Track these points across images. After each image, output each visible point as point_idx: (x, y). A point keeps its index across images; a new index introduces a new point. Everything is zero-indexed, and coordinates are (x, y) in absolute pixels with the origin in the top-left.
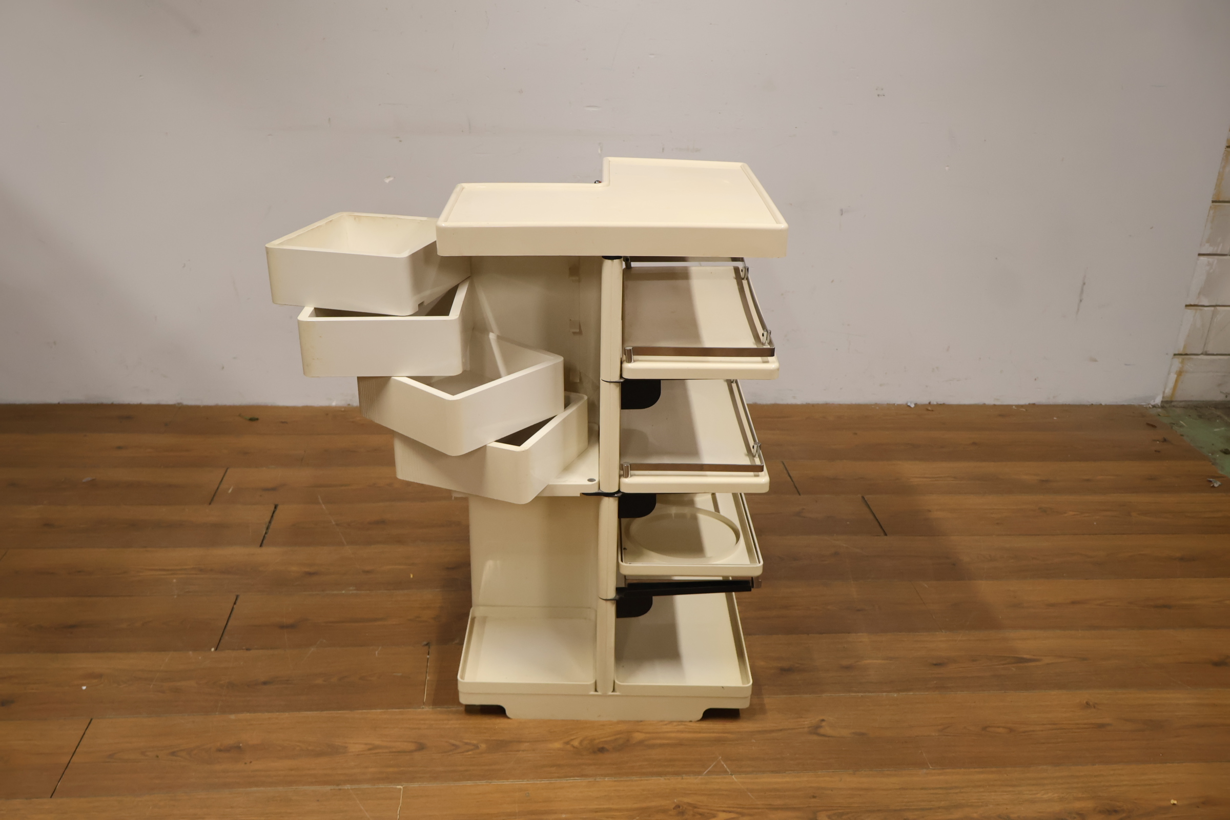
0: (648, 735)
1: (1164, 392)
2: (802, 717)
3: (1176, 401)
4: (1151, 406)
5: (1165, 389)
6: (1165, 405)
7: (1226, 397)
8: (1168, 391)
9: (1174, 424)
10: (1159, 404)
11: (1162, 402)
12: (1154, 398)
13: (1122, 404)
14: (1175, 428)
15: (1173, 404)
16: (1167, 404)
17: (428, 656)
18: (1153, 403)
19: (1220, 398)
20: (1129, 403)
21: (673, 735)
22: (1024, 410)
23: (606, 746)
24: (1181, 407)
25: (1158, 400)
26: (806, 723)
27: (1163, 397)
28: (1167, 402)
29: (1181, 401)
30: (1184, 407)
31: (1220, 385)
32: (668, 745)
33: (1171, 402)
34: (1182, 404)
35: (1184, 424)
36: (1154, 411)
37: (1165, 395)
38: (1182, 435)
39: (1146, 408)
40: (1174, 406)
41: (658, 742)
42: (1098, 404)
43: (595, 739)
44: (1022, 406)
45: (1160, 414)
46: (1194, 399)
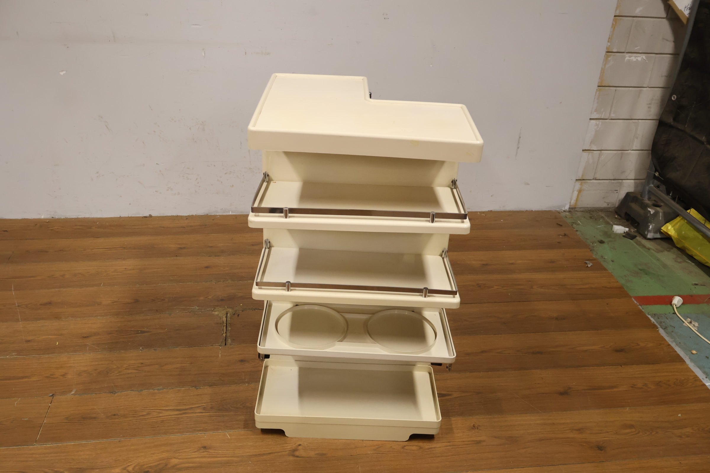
0: (181, 461)
1: (570, 202)
2: (286, 443)
3: (578, 208)
4: (563, 211)
5: (571, 200)
6: (571, 210)
7: (608, 205)
8: (573, 202)
9: (574, 223)
10: (568, 210)
11: (569, 208)
12: (564, 207)
13: (545, 210)
14: (574, 226)
15: (576, 209)
16: (572, 210)
17: (50, 405)
18: (563, 209)
19: (605, 205)
20: (549, 210)
21: (198, 460)
22: (484, 215)
23: (150, 470)
24: (581, 211)
25: (567, 208)
26: (288, 447)
27: (570, 205)
28: (572, 208)
29: (581, 208)
30: (582, 211)
31: (604, 198)
32: (192, 467)
33: (575, 208)
34: (581, 209)
35: (580, 223)
36: (564, 214)
37: (571, 204)
38: (577, 231)
39: (559, 213)
40: (576, 211)
41: (187, 465)
42: (531, 210)
43: (143, 465)
44: (483, 212)
45: (567, 216)
46: (588, 206)
